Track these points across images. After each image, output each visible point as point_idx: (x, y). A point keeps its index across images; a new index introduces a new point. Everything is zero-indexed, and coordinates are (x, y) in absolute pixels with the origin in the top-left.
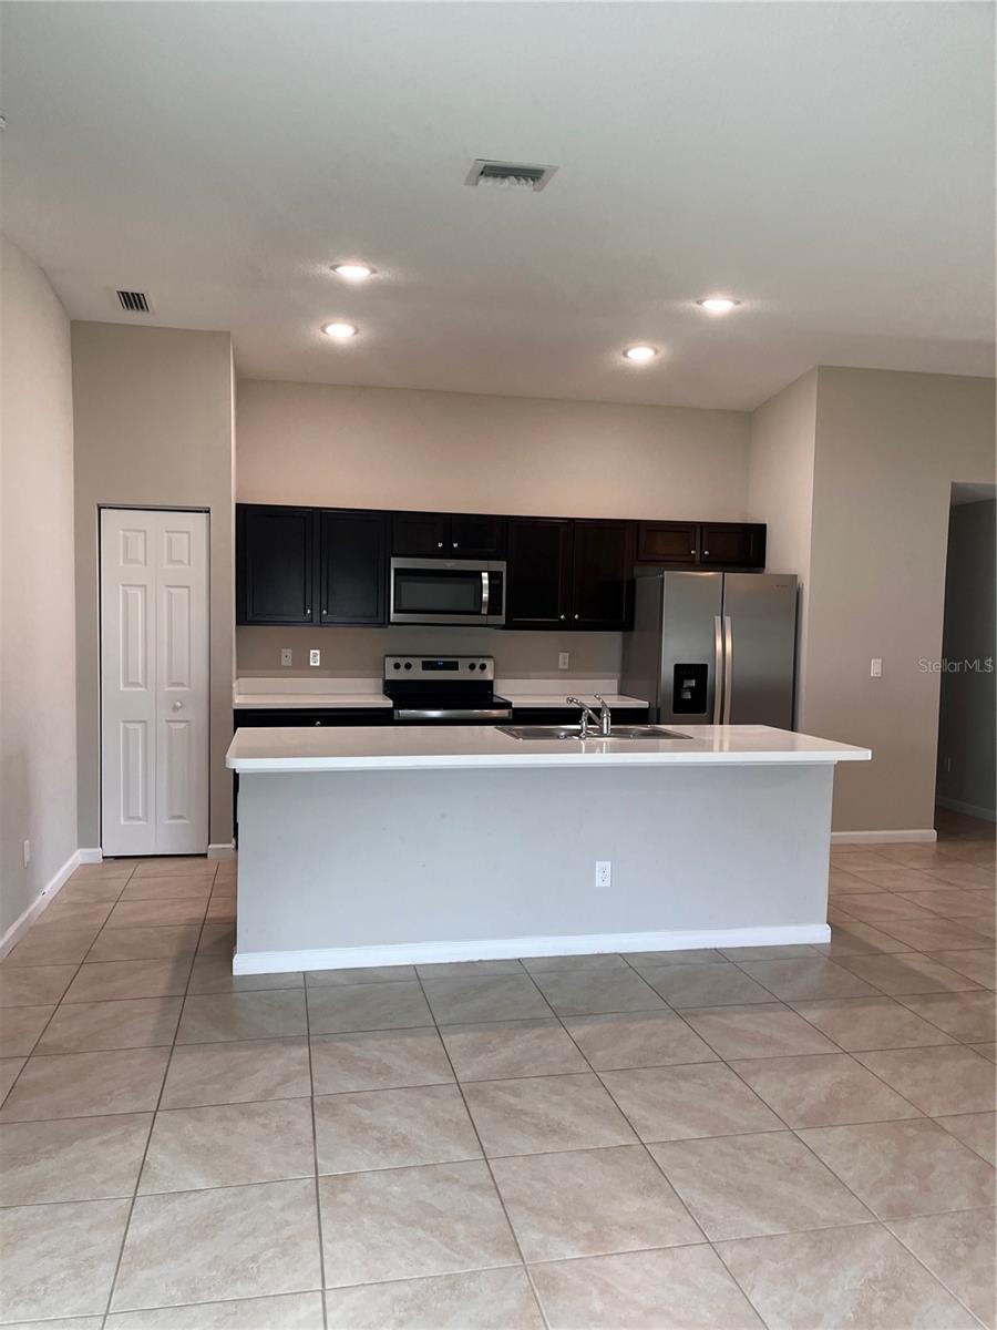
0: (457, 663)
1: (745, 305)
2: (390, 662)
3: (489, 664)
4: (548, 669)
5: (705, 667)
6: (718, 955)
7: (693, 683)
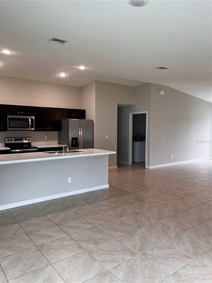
0: (23, 139)
1: (87, 68)
2: (6, 139)
3: (30, 139)
4: (43, 139)
5: (77, 138)
6: (91, 193)
7: (75, 141)
